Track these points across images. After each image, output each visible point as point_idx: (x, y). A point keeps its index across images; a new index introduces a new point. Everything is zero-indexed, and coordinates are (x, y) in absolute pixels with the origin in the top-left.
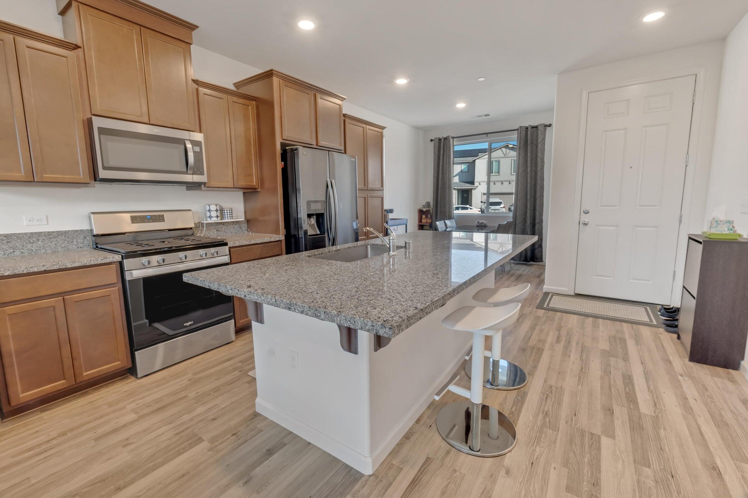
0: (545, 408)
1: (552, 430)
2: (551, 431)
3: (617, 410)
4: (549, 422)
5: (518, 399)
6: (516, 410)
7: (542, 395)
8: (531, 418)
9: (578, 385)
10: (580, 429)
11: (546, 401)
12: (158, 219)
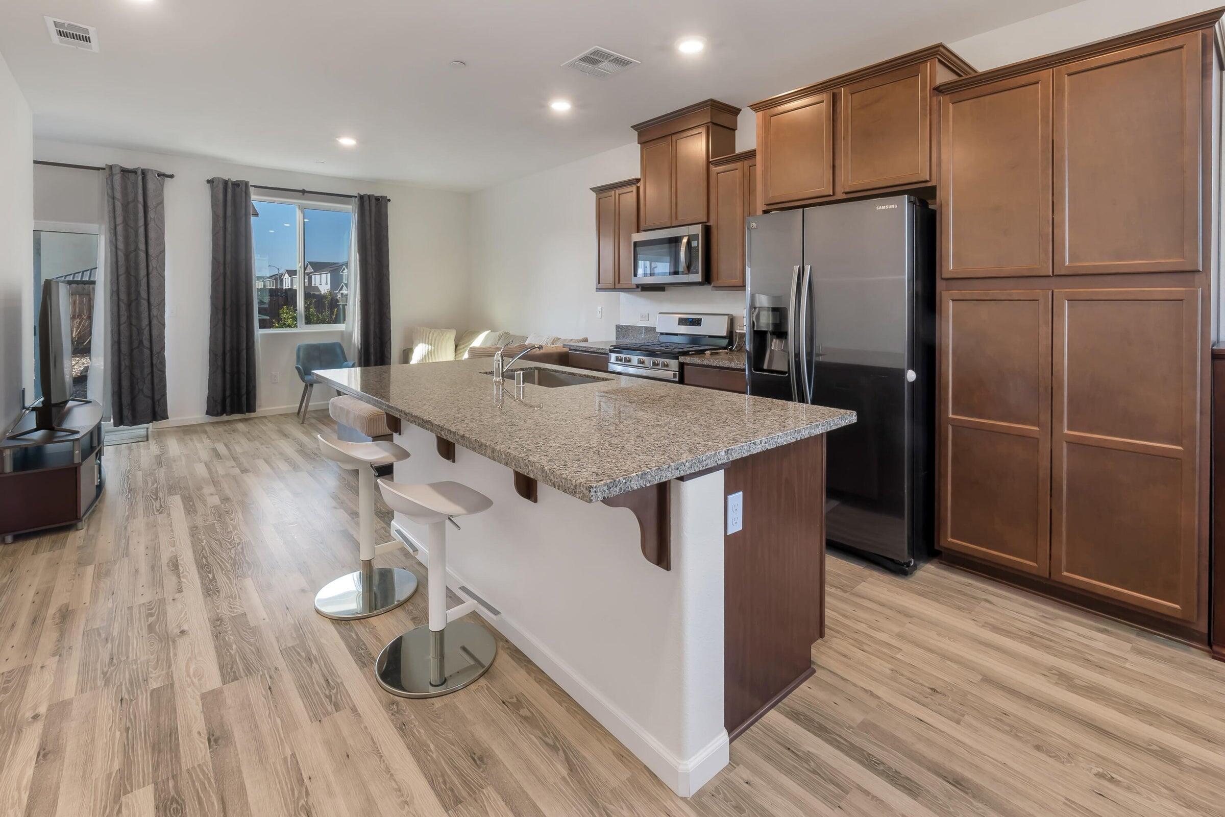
0: (318, 666)
1: (289, 648)
2: (290, 645)
3: (202, 751)
4: (299, 654)
5: (362, 649)
6: (351, 636)
7: (339, 681)
8: (323, 641)
9: (294, 755)
10: (255, 673)
11: (324, 676)
12: (697, 322)
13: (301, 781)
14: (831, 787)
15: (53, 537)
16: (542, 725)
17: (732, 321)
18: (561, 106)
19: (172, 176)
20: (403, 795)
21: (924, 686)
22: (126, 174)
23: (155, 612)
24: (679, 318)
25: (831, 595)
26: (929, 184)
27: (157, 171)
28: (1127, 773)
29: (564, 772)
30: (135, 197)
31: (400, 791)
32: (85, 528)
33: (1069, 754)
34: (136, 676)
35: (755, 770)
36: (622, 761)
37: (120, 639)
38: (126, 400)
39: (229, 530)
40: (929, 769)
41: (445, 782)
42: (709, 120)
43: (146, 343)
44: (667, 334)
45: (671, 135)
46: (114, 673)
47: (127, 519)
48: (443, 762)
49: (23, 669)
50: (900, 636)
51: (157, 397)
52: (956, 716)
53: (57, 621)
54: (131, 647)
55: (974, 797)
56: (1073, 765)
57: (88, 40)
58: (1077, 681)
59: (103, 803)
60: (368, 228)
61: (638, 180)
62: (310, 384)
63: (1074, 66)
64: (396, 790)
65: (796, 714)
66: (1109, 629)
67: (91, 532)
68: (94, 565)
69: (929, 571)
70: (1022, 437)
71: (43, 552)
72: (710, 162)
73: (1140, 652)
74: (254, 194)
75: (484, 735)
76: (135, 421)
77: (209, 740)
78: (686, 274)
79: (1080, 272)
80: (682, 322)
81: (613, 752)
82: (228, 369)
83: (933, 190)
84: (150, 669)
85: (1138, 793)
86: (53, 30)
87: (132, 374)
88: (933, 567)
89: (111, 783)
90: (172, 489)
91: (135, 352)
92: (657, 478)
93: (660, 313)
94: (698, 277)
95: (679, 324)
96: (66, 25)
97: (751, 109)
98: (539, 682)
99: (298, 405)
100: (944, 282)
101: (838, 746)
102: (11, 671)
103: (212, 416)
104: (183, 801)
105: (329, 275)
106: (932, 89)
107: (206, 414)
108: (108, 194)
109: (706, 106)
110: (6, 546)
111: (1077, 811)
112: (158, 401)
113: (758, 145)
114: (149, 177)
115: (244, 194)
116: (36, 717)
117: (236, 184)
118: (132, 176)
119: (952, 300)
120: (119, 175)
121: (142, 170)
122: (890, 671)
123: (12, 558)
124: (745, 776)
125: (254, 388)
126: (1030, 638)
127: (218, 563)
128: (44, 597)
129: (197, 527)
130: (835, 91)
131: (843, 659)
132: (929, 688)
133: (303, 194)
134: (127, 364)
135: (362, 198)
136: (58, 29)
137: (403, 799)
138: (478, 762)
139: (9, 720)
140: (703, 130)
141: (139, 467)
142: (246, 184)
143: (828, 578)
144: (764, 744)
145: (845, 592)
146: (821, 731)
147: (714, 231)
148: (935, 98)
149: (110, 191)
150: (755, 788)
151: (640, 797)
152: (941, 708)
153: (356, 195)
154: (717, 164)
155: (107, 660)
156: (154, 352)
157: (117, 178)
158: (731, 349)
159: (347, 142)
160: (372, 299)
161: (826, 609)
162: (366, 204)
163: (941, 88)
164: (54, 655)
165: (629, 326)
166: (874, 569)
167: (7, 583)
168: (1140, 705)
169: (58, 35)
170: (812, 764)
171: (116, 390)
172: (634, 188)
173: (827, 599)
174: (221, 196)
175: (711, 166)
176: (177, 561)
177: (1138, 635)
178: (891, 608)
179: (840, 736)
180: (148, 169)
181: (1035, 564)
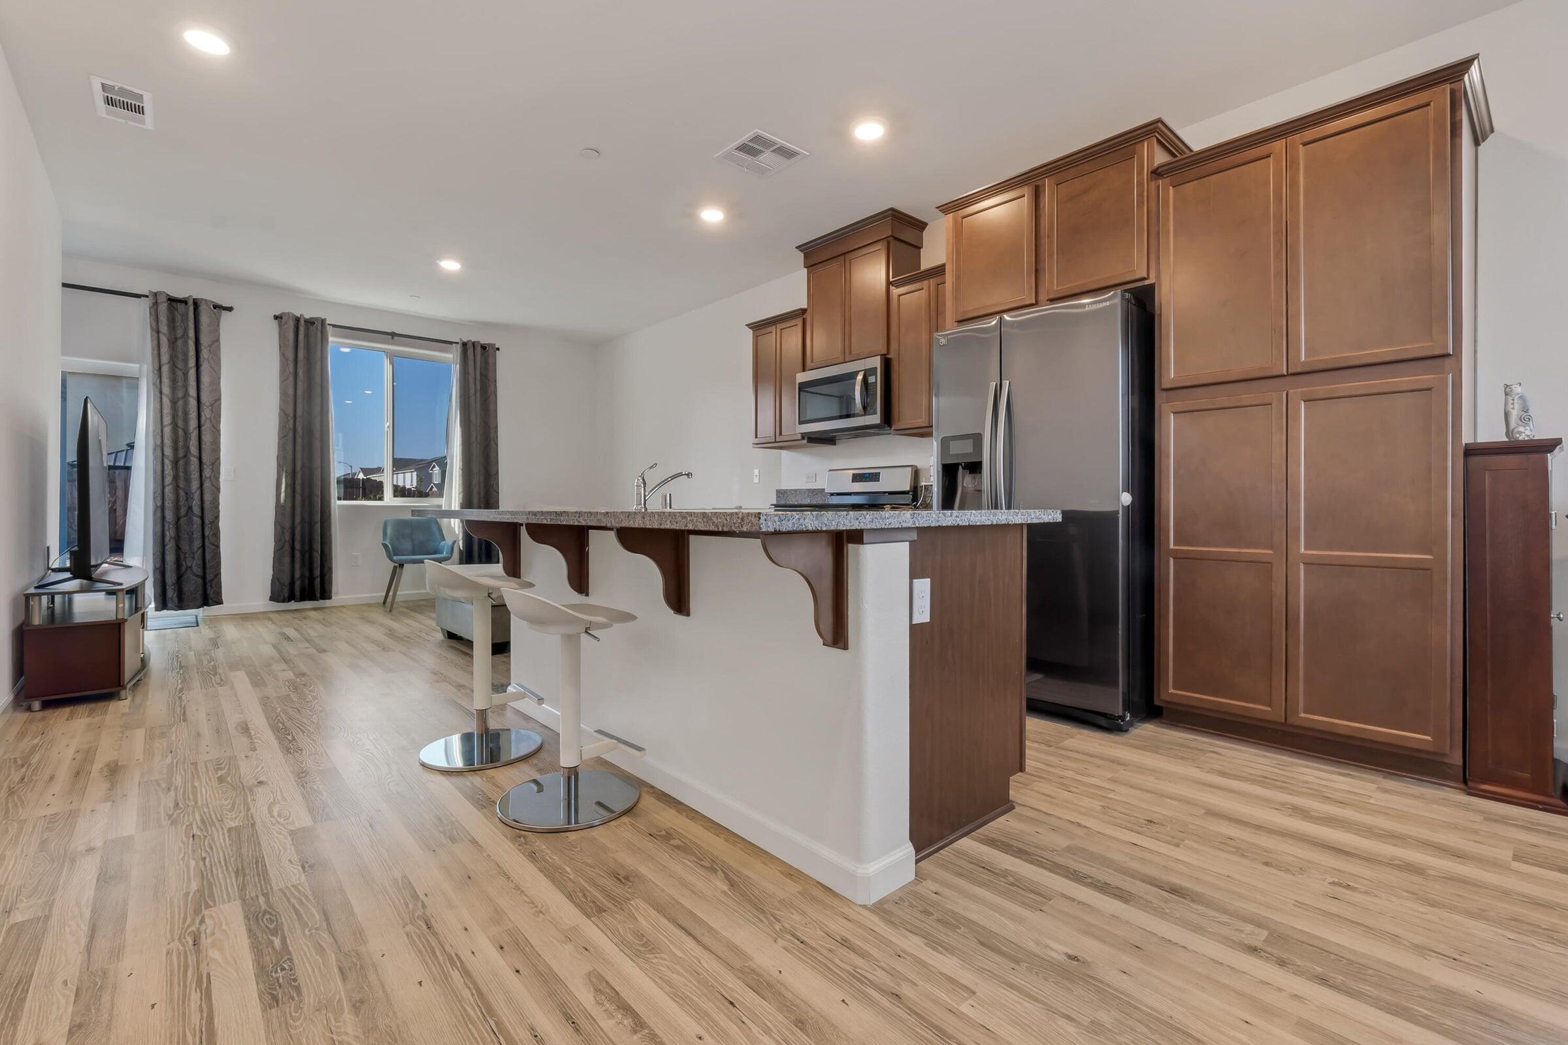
3: (295, 875)
9: (405, 877)
12: (874, 477)
13: (416, 897)
14: (1032, 896)
15: (92, 706)
16: (697, 852)
17: (916, 473)
18: (712, 216)
19: (230, 309)
20: (536, 907)
21: (1139, 818)
22: (174, 304)
23: (225, 767)
24: (853, 474)
25: (1031, 748)
26: (1147, 282)
27: (213, 302)
28: (1366, 882)
29: (725, 888)
30: (184, 332)
31: (533, 903)
32: (129, 698)
33: (1301, 868)
34: (208, 817)
35: (944, 884)
36: (791, 879)
37: (184, 788)
38: (170, 578)
39: (308, 700)
40: (1143, 881)
41: (585, 896)
42: (890, 233)
43: (196, 510)
44: (838, 494)
45: (845, 253)
46: (182, 815)
47: (181, 690)
48: (582, 881)
49: (69, 813)
50: (1113, 780)
51: (209, 577)
52: (1175, 841)
53: (105, 774)
54: (199, 796)
55: (1193, 901)
56: (1305, 876)
57: (141, 110)
58: (1313, 813)
59: (182, 915)
60: (471, 381)
61: (804, 311)
62: (400, 565)
63: (1310, 134)
64: (528, 903)
65: (991, 841)
66: (1352, 773)
67: (138, 699)
68: (144, 729)
69: (1147, 730)
70: (1254, 562)
71: (80, 718)
72: (891, 283)
73: (1386, 791)
74: (333, 336)
75: (628, 860)
76: (182, 604)
77: (303, 867)
78: (862, 415)
79: (1316, 368)
80: (857, 478)
81: (780, 871)
82: (298, 545)
83: (1151, 288)
84: (225, 812)
85: (1376, 896)
86: (99, 96)
87: (178, 548)
88: (1152, 726)
89: (190, 900)
90: (235, 666)
91: (182, 520)
92: (834, 523)
93: (830, 470)
94: (875, 419)
95: (853, 482)
96: (116, 88)
97: (940, 211)
98: (692, 819)
99: (384, 594)
100: (1164, 394)
101: (1040, 865)
102: (55, 814)
103: (279, 602)
104: (278, 913)
105: (415, 474)
106: (1149, 173)
107: (270, 600)
108: (151, 326)
109: (887, 217)
110: (32, 714)
111: (1307, 910)
112: (211, 581)
113: (947, 259)
114: (203, 308)
115: (319, 335)
116: (90, 850)
117: (310, 322)
118: (181, 307)
119: (1174, 413)
120: (166, 304)
121: (194, 299)
122: (1100, 808)
123: (43, 723)
124: (932, 888)
125: (330, 569)
126: (1263, 781)
127: (298, 727)
128: (87, 756)
129: (268, 698)
130: (1038, 183)
131: (1049, 799)
132: (1144, 820)
133: (393, 338)
134: (173, 535)
135: (464, 345)
136: (106, 94)
137: (537, 909)
138: (623, 881)
139: (58, 852)
140: (881, 246)
141: (190, 648)
142: (323, 321)
143: (1028, 734)
144: (954, 864)
145: (1050, 746)
146: (1021, 853)
147: (895, 366)
148: (1153, 183)
149: (154, 324)
150: (943, 897)
151: (812, 904)
152: (1158, 835)
153: (458, 341)
154: (898, 284)
155: (172, 805)
156: (207, 521)
157: (163, 307)
158: (915, 506)
159: (450, 265)
160: (476, 468)
161: (1026, 760)
162: (470, 352)
163: (1160, 170)
164: (105, 801)
165: (792, 490)
166: (1084, 728)
167: (38, 743)
168: (1386, 831)
169: (105, 104)
170: (1010, 879)
171: (158, 565)
172: (799, 322)
173: (1028, 752)
174: (291, 336)
175: (892, 288)
176: (247, 725)
177: (1385, 778)
178: (1102, 759)
179: (1042, 857)
180: (202, 299)
181: (1269, 709)
